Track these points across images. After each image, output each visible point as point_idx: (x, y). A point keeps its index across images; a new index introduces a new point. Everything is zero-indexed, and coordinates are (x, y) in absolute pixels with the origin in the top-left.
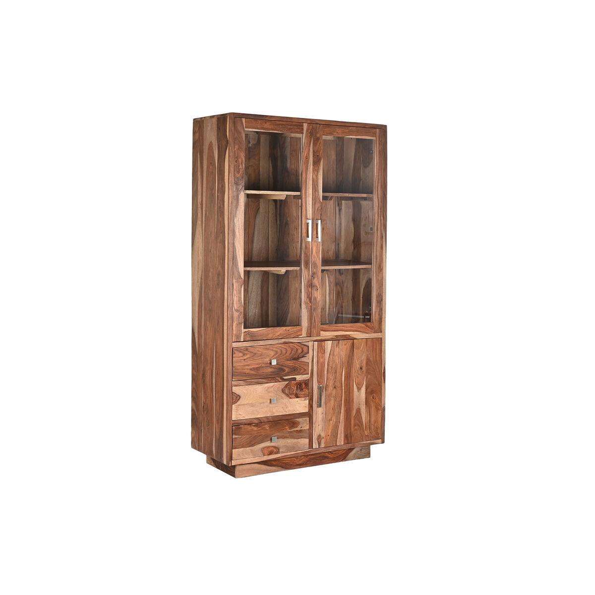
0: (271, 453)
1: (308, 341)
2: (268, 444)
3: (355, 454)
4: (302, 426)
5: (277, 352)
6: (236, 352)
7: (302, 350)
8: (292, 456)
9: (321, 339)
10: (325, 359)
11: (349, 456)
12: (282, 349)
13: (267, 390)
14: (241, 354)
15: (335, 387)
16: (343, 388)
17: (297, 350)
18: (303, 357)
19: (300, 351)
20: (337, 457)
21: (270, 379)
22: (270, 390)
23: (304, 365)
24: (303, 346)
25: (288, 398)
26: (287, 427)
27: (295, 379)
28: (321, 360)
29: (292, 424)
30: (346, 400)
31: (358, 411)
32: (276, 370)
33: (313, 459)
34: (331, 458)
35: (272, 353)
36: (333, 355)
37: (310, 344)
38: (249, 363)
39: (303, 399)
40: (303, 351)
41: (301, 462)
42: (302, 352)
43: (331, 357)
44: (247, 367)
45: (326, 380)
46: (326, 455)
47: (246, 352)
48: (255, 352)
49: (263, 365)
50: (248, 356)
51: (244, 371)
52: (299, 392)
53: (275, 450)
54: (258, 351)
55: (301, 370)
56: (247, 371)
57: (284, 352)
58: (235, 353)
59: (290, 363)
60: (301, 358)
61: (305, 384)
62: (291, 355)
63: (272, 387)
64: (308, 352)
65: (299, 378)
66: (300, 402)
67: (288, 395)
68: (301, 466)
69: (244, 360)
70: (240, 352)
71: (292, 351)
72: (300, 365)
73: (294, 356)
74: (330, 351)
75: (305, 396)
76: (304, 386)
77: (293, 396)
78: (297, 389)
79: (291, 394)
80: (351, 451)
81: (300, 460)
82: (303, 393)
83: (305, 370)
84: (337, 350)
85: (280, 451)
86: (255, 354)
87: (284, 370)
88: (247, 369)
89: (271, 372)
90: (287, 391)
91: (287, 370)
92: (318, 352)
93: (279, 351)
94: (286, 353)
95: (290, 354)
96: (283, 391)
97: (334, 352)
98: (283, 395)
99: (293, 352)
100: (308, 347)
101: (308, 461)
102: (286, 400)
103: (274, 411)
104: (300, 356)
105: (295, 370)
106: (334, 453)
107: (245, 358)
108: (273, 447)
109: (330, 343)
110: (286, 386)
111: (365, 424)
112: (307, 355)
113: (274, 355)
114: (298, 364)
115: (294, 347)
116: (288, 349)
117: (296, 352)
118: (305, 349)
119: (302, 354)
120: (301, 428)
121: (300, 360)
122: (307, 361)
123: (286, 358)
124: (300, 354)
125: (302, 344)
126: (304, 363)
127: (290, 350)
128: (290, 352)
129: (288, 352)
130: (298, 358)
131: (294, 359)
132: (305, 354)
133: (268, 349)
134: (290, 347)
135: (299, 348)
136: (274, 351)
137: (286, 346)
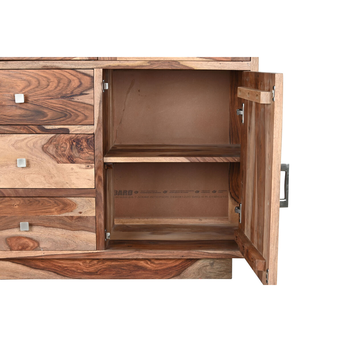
0: (24, 248)
1: (91, 67)
2: (15, 232)
3: (200, 269)
4: (82, 210)
5: (30, 83)
7: (80, 82)
8: (64, 257)
11: (182, 274)
12: (40, 78)
13: (13, 145)
17: (70, 81)
18: (81, 94)
19: (75, 83)
20: (164, 270)
21: (19, 127)
22: (19, 145)
23: (84, 107)
24: (80, 76)
25: (55, 162)
26: (53, 210)
27: (66, 132)
29: (61, 206)
32: (28, 112)
33: (115, 267)
34: (150, 270)
35: (21, 85)
39: (84, 166)
40: (81, 84)
41: (92, 269)
42: (79, 86)
46: (140, 265)
52: (75, 153)
53: (31, 244)
55: (78, 116)
57: (44, 83)
59: (56, 103)
60: (76, 95)
61: (87, 140)
62: (59, 88)
63: (23, 140)
64: (92, 87)
65: (74, 129)
66: (78, 170)
67: (54, 157)
68: (93, 276)
71: (59, 82)
72: (76, 108)
73: (64, 93)
75: (88, 162)
76: (85, 144)
77: (65, 160)
78: (71, 148)
79: (60, 156)
80: (191, 265)
81: (91, 266)
82: (83, 155)
83: (86, 117)
85: (42, 246)
87: (44, 115)
89: (20, 116)
90: (51, 149)
91: (50, 114)
93: (34, 82)
94: (48, 85)
95: (56, 88)
96: (44, 149)
98: (45, 157)
99: (61, 85)
100: (92, 78)
101: (105, 269)
102: (49, 163)
103: (28, 180)
104: (76, 92)
105: (66, 115)
106: (157, 262)
108: (26, 238)
110: (50, 141)
112: (90, 92)
113: (24, 88)
114: (72, 106)
115: (62, 77)
116: (52, 79)
117: (68, 85)
118: (86, 81)
119: (80, 90)
120: (80, 213)
121: (76, 99)
122: (91, 102)
123: (47, 94)
124: (75, 88)
125: (80, 73)
126: (83, 105)
127: (56, 81)
128: (55, 85)
129: (51, 84)
130: (72, 96)
131: (63, 97)
132: (86, 90)
133: (13, 77)
134: (56, 77)
135: (75, 78)
136: (25, 80)
137: (47, 73)
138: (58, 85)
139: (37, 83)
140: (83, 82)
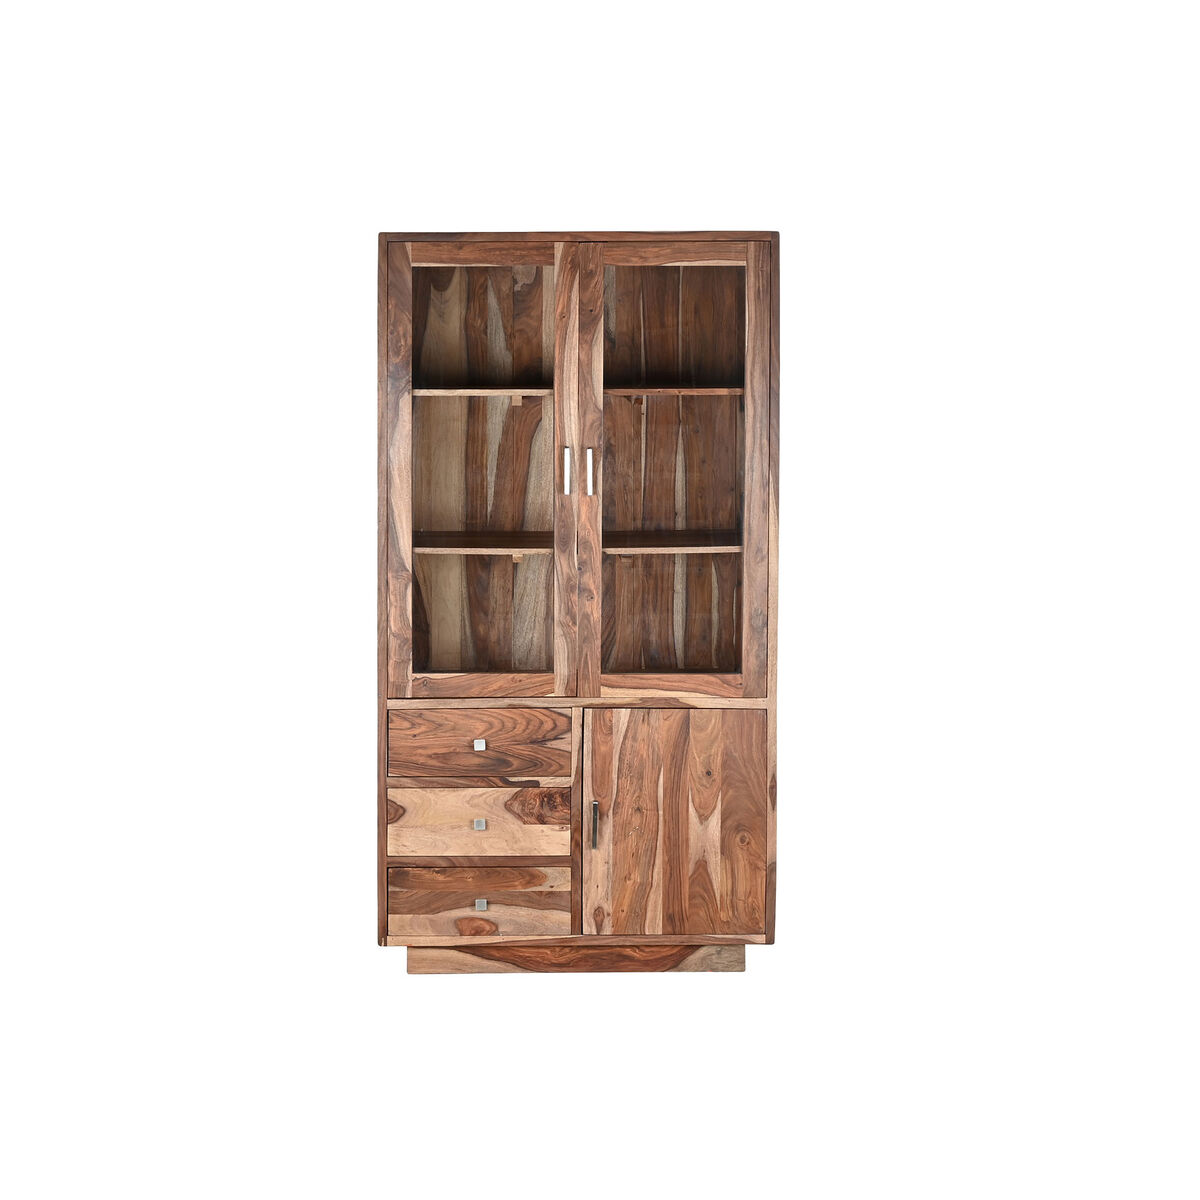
0: (477, 932)
1: (569, 705)
2: (466, 912)
3: (703, 959)
4: (555, 884)
5: (491, 725)
6: (394, 718)
7: (555, 723)
8: (529, 944)
9: (602, 704)
10: (612, 748)
11: (680, 966)
12: (505, 720)
13: (468, 802)
14: (406, 724)
15: (638, 809)
16: (661, 812)
17: (542, 723)
18: (556, 738)
19: (548, 725)
20: (656, 960)
21: (475, 779)
22: (476, 801)
23: (559, 755)
24: (554, 716)
25: (520, 823)
26: (516, 883)
27: (536, 784)
28: (603, 749)
29: (528, 878)
30: (668, 838)
31: (702, 865)
32: (489, 761)
33: (592, 957)
34: (639, 961)
35: (481, 727)
36: (634, 739)
37: (576, 713)
38: (425, 743)
39: (557, 827)
40: (556, 726)
41: (562, 960)
42: (553, 729)
43: (629, 743)
44: (420, 751)
45: (615, 792)
46: (625, 953)
47: (419, 721)
48: (440, 721)
49: (458, 750)
50: (423, 729)
51: (414, 758)
52: (546, 811)
53: (488, 928)
54: (446, 719)
55: (551, 766)
56: (422, 760)
57: (509, 725)
58: (392, 721)
59: (525, 750)
60: (550, 740)
61: (562, 795)
62: (527, 731)
63: (481, 795)
64: (569, 730)
65: (546, 782)
66: (549, 832)
67: (519, 817)
68: (564, 969)
69: (415, 736)
70: (405, 719)
71: (528, 724)
72: (549, 755)
73: (534, 737)
74: (624, 730)
75: (562, 823)
76: (559, 800)
77: (533, 820)
78: (542, 805)
79: (527, 815)
80: (692, 953)
81: (562, 955)
82: (557, 814)
83: (561, 767)
84: (643, 731)
85: (500, 930)
86: (440, 725)
87: (508, 764)
88: (421, 755)
89: (478, 765)
90: (517, 807)
91: (516, 763)
92: (594, 731)
93: (496, 723)
94: (514, 728)
95: (524, 731)
96: (508, 807)
97: (636, 733)
98: (508, 816)
99: (531, 727)
100: (570, 718)
101: (580, 960)
102: (514, 824)
103: (485, 846)
104: (549, 736)
105: (536, 765)
106: (647, 950)
107: (416, 732)
108: (482, 919)
109: (625, 713)
110: (515, 797)
111: (721, 896)
112: (567, 736)
113: (484, 731)
114: (546, 754)
115: (532, 718)
116: (519, 720)
117: (540, 728)
118: (562, 722)
119: (554, 733)
120: (552, 887)
121: (549, 744)
122: (568, 748)
123: (513, 739)
124: (549, 731)
125: (555, 712)
126: (558, 752)
127: (525, 723)
128: (523, 727)
129: (518, 726)
130: (544, 740)
131: (533, 742)
132: (562, 734)
133: (471, 718)
134: (524, 717)
135: (546, 718)
136: (486, 722)
137: (515, 713)
138: (527, 728)
139: (500, 726)
140: (558, 724)
